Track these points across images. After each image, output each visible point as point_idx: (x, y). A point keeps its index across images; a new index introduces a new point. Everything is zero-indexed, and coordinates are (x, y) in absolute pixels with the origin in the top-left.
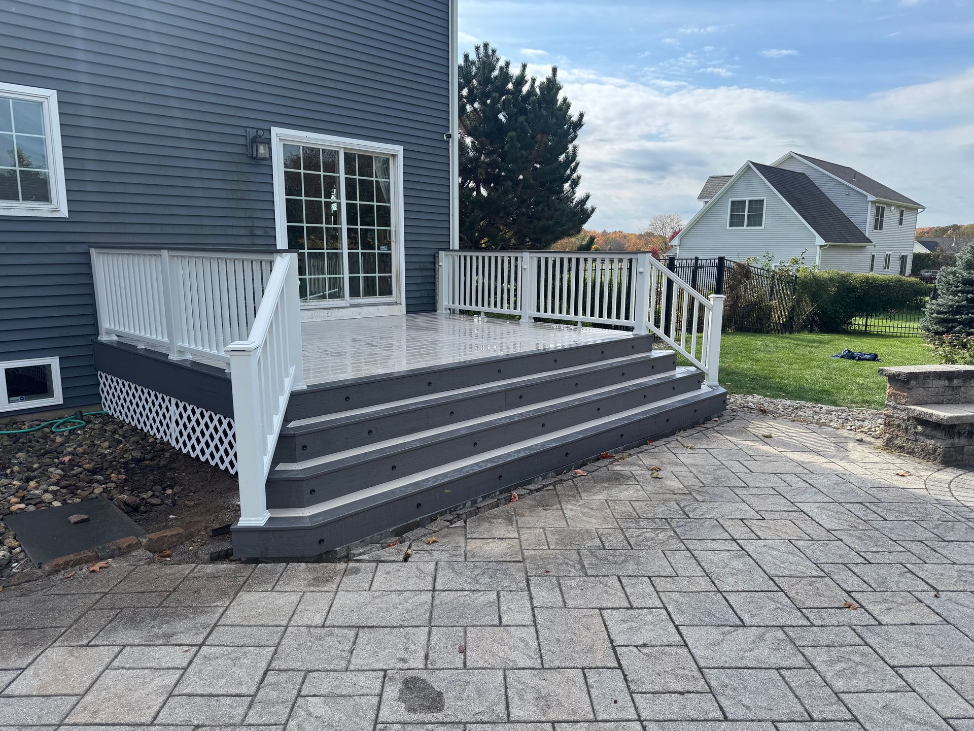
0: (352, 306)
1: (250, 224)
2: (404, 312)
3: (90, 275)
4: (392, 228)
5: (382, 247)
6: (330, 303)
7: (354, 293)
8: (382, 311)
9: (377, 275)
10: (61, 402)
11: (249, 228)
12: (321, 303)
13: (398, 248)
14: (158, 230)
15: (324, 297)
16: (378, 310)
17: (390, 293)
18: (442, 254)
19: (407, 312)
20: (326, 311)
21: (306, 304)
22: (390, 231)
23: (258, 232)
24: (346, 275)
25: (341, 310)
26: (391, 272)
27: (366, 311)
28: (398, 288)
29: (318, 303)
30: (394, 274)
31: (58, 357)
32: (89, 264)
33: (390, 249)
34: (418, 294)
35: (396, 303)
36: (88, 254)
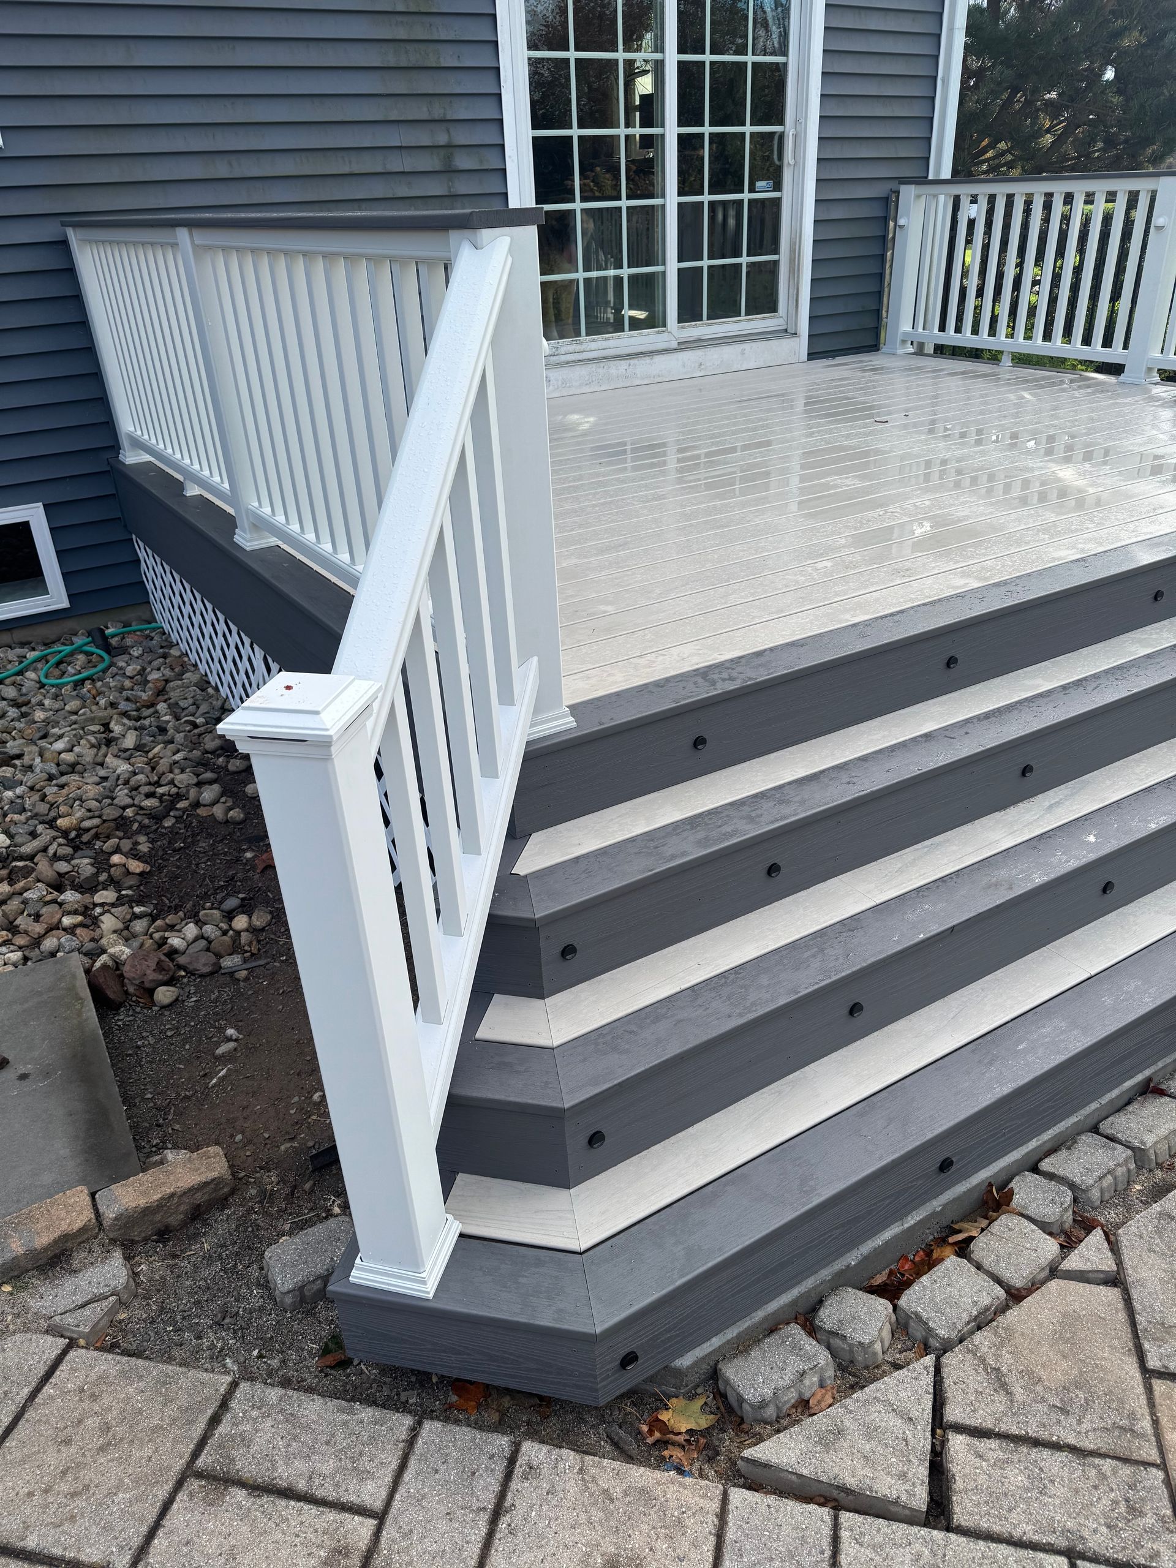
0: (684, 346)
1: (442, 139)
2: (804, 354)
3: (76, 299)
4: (789, 128)
5: (760, 184)
6: (633, 341)
7: (689, 312)
8: (755, 354)
9: (744, 260)
10: (65, 604)
11: (442, 152)
12: (611, 343)
13: (799, 184)
14: (221, 169)
15: (618, 326)
16: (743, 353)
17: (771, 306)
18: (908, 192)
19: (812, 356)
20: (623, 364)
21: (578, 348)
22: (782, 136)
23: (463, 162)
24: (672, 266)
25: (658, 358)
26: (776, 251)
27: (714, 357)
28: (793, 292)
29: (605, 344)
30: (783, 256)
31: (40, 504)
32: (70, 272)
33: (778, 187)
34: (839, 307)
35: (784, 333)
36: (64, 244)
